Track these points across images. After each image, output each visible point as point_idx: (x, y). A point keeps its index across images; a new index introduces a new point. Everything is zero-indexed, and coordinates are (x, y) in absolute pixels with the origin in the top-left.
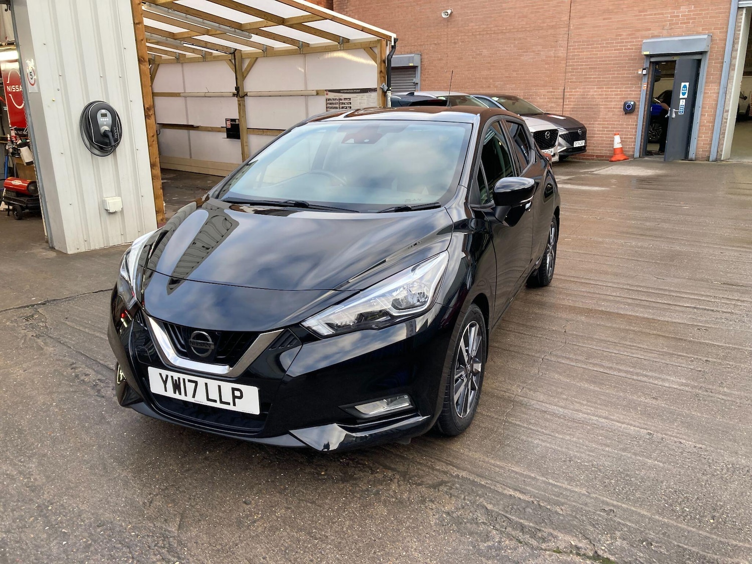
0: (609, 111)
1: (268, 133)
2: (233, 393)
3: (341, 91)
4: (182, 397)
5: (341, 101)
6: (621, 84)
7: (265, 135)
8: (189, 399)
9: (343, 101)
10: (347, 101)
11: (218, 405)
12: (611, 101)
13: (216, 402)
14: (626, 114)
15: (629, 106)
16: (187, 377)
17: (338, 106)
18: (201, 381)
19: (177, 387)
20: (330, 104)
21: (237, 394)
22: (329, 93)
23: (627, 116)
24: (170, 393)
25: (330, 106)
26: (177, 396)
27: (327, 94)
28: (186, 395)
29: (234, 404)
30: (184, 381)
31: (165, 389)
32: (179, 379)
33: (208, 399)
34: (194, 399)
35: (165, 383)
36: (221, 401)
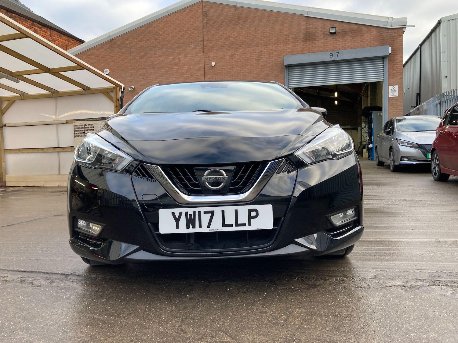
1: (24, 151)
2: (249, 214)
3: (86, 120)
4: (197, 230)
5: (86, 126)
7: (22, 153)
8: (204, 229)
9: (87, 126)
10: (90, 126)
11: (234, 228)
13: (232, 226)
16: (202, 209)
17: (83, 129)
18: (218, 210)
19: (190, 221)
20: (77, 128)
21: (253, 214)
22: (76, 121)
24: (183, 229)
25: (77, 130)
26: (191, 230)
27: (75, 122)
28: (200, 226)
29: (250, 224)
30: (200, 213)
31: (178, 227)
32: (194, 213)
33: (224, 225)
34: (209, 228)
35: (177, 220)
36: (237, 225)
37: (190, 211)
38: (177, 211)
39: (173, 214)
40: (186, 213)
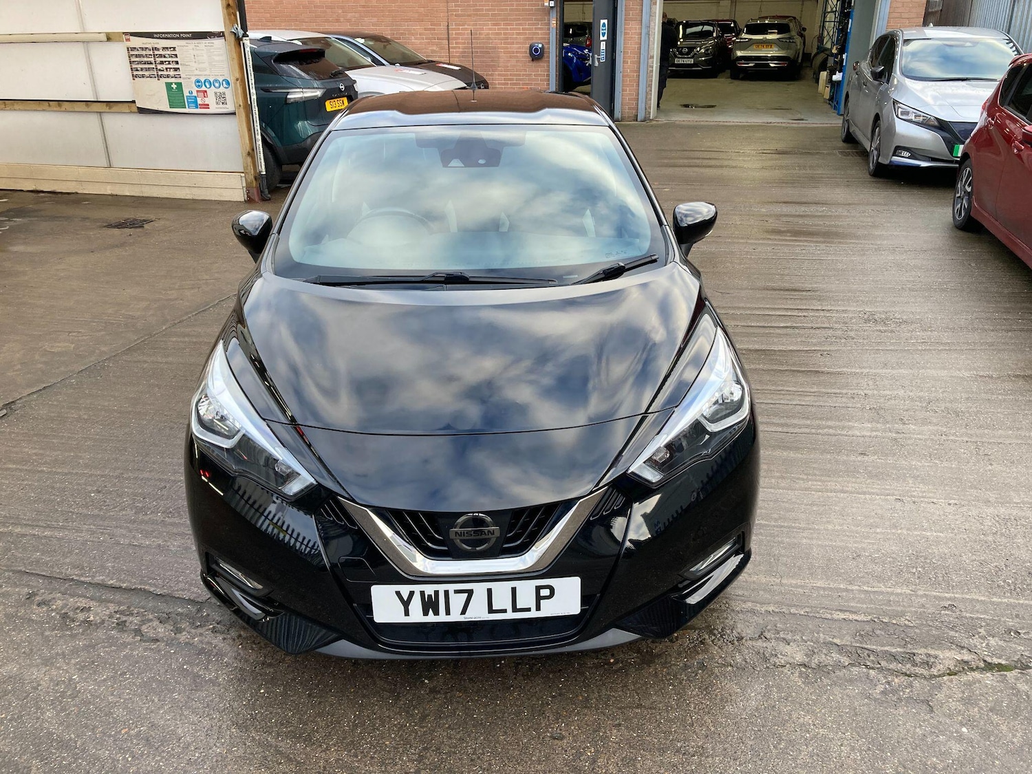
0: (511, 57)
1: (16, 107)
2: (538, 593)
3: (155, 36)
4: (442, 618)
5: (156, 52)
6: (523, 19)
7: (10, 110)
8: (455, 616)
9: (161, 52)
10: (169, 53)
11: (510, 615)
12: (513, 43)
13: (506, 612)
14: (533, 60)
15: (536, 50)
16: (451, 587)
17: (152, 60)
18: (480, 589)
19: (430, 604)
20: (137, 56)
21: (545, 592)
22: (131, 38)
23: (534, 64)
24: (416, 615)
25: (137, 59)
26: (431, 618)
27: (128, 40)
28: (448, 612)
29: (538, 608)
30: (447, 593)
31: (407, 613)
32: (437, 593)
33: (491, 611)
34: (463, 616)
35: (406, 604)
36: (515, 609)
37: (429, 589)
38: (405, 590)
39: (398, 593)
40: (422, 593)
